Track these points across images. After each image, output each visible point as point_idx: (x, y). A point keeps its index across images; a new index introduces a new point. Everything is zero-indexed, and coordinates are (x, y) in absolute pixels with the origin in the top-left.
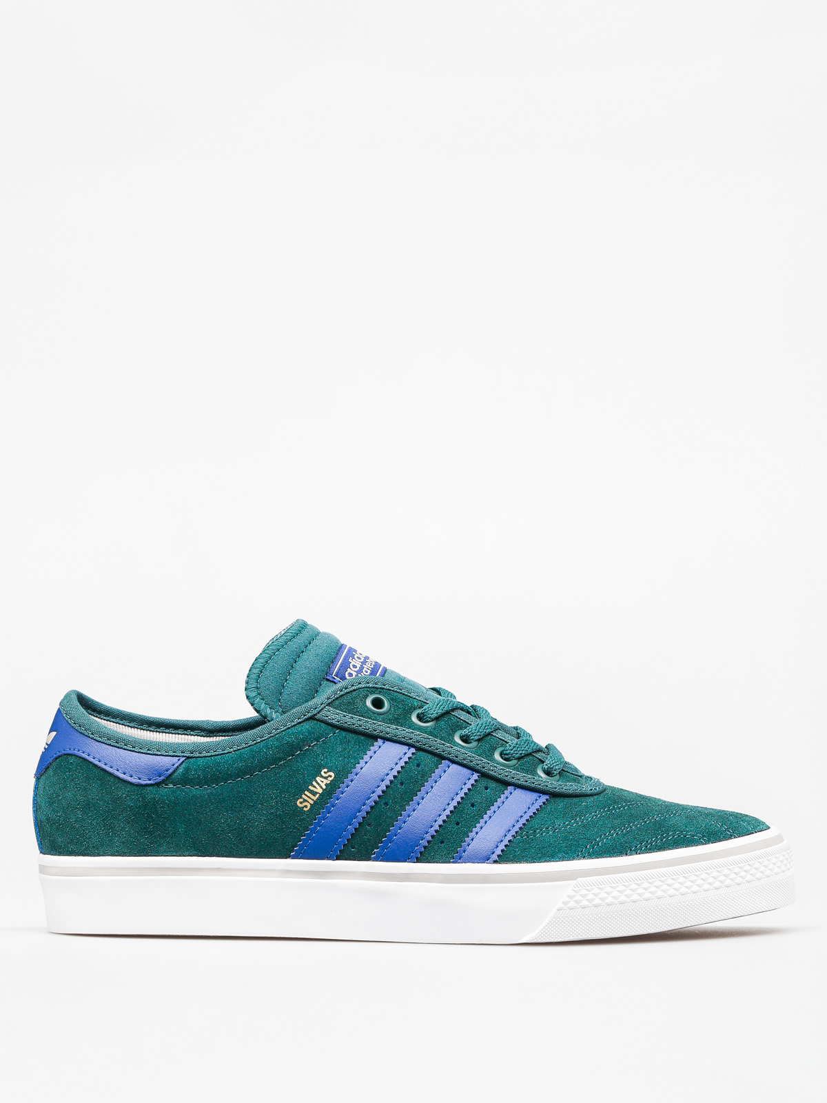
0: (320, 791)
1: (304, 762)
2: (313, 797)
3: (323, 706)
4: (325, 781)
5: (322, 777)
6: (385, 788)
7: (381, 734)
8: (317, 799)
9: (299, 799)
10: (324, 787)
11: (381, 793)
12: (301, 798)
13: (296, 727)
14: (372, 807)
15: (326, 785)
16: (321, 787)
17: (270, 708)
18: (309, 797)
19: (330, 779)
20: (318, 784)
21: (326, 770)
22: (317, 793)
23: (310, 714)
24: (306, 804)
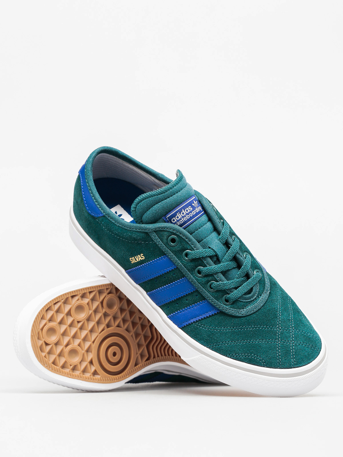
2: (135, 261)
5: (140, 256)
19: (143, 259)
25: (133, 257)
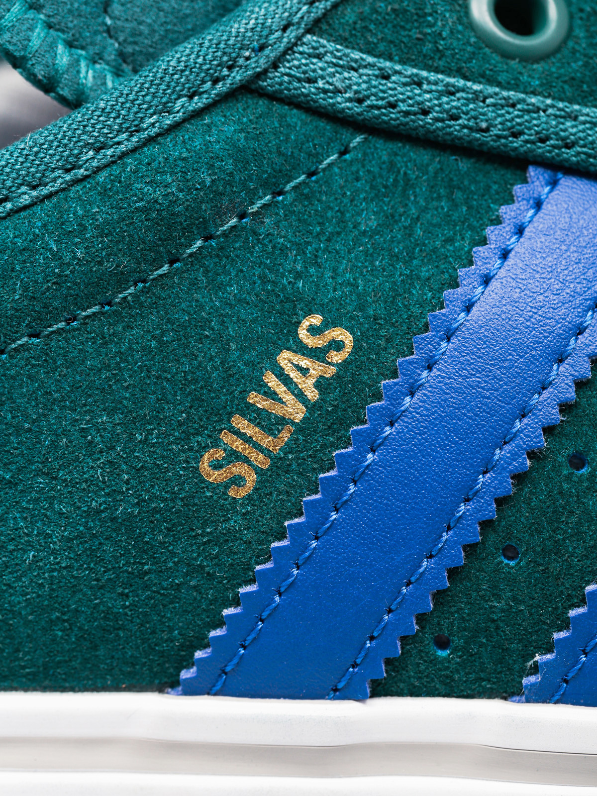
0: (296, 412)
1: (221, 287)
2: (267, 441)
3: (291, 34)
4: (316, 369)
5: (302, 349)
6: (571, 394)
7: (541, 149)
8: (288, 449)
9: (206, 448)
10: (312, 394)
11: (555, 416)
12: (216, 443)
13: (181, 135)
14: (519, 478)
15: (321, 384)
16: (300, 395)
17: (70, 45)
18: (247, 440)
19: (337, 357)
20: (286, 380)
21: (316, 320)
22: (282, 421)
23: (237, 76)
24: (239, 469)
25: (240, 423)
